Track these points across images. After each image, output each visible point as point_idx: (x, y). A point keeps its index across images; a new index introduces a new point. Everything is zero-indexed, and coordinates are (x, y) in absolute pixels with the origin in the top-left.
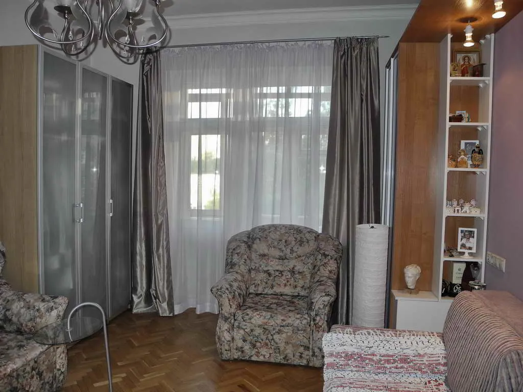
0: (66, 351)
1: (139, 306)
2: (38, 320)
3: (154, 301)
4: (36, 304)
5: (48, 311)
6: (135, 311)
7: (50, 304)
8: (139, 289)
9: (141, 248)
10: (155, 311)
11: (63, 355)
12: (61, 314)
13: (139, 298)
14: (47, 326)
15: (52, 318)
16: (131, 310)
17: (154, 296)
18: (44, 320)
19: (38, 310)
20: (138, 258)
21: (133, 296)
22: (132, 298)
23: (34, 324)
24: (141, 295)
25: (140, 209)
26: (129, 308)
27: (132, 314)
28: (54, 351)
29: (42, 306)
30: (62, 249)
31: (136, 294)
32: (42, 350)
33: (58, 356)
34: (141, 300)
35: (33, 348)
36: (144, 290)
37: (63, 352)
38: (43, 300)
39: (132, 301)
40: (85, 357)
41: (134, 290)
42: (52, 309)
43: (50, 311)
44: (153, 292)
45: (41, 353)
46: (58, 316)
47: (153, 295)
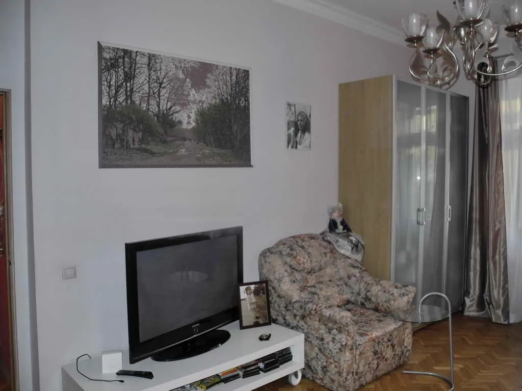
0: (412, 332)
1: (471, 309)
2: (392, 302)
3: (487, 306)
4: (391, 289)
5: (400, 296)
6: (466, 313)
7: (401, 290)
8: (472, 291)
9: (475, 252)
10: (487, 316)
11: (410, 336)
12: (411, 300)
13: (471, 301)
14: (399, 308)
15: (403, 302)
16: (463, 311)
17: (487, 302)
18: (397, 302)
19: (392, 294)
20: (472, 261)
21: (466, 298)
22: (464, 301)
23: (389, 306)
24: (474, 299)
25: (476, 215)
26: (461, 309)
27: (463, 316)
28: (404, 330)
29: (396, 292)
30: (408, 248)
31: (469, 298)
32: (395, 327)
33: (406, 335)
34: (474, 303)
35: (389, 324)
36: (477, 294)
37: (410, 333)
38: (396, 287)
39: (464, 304)
40: (423, 344)
41: (467, 293)
42: (404, 295)
43: (402, 296)
44: (486, 297)
45: (395, 329)
46: (408, 302)
47: (486, 300)
